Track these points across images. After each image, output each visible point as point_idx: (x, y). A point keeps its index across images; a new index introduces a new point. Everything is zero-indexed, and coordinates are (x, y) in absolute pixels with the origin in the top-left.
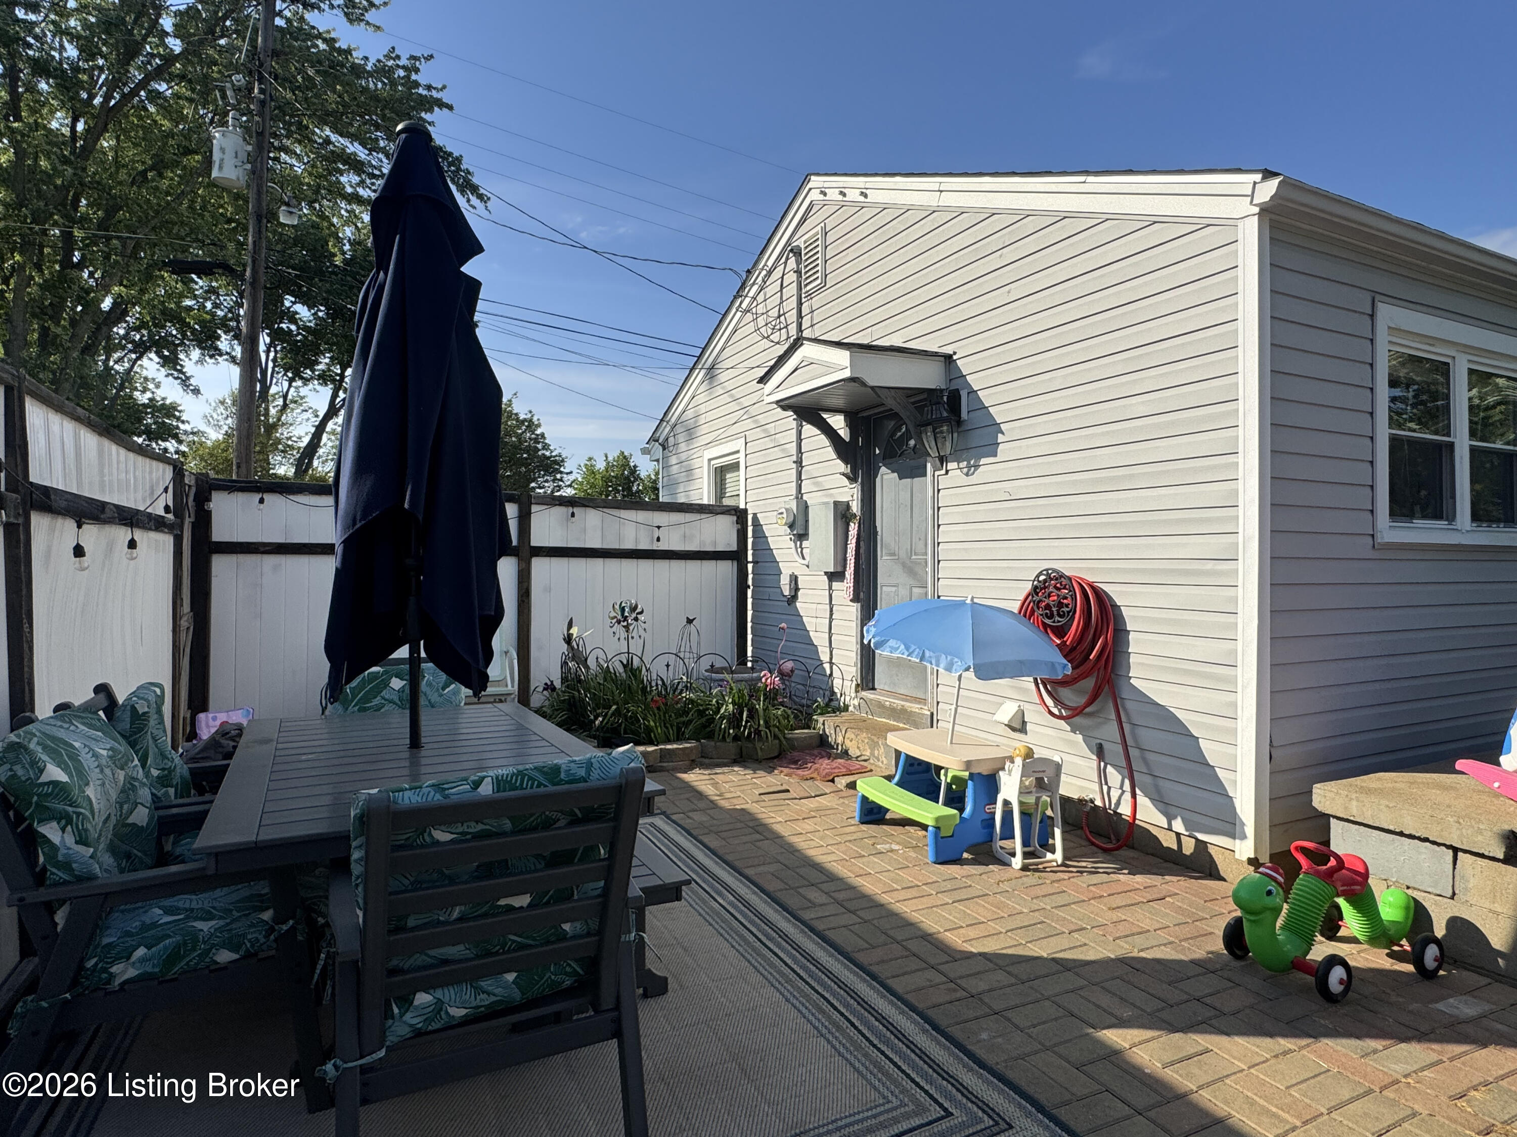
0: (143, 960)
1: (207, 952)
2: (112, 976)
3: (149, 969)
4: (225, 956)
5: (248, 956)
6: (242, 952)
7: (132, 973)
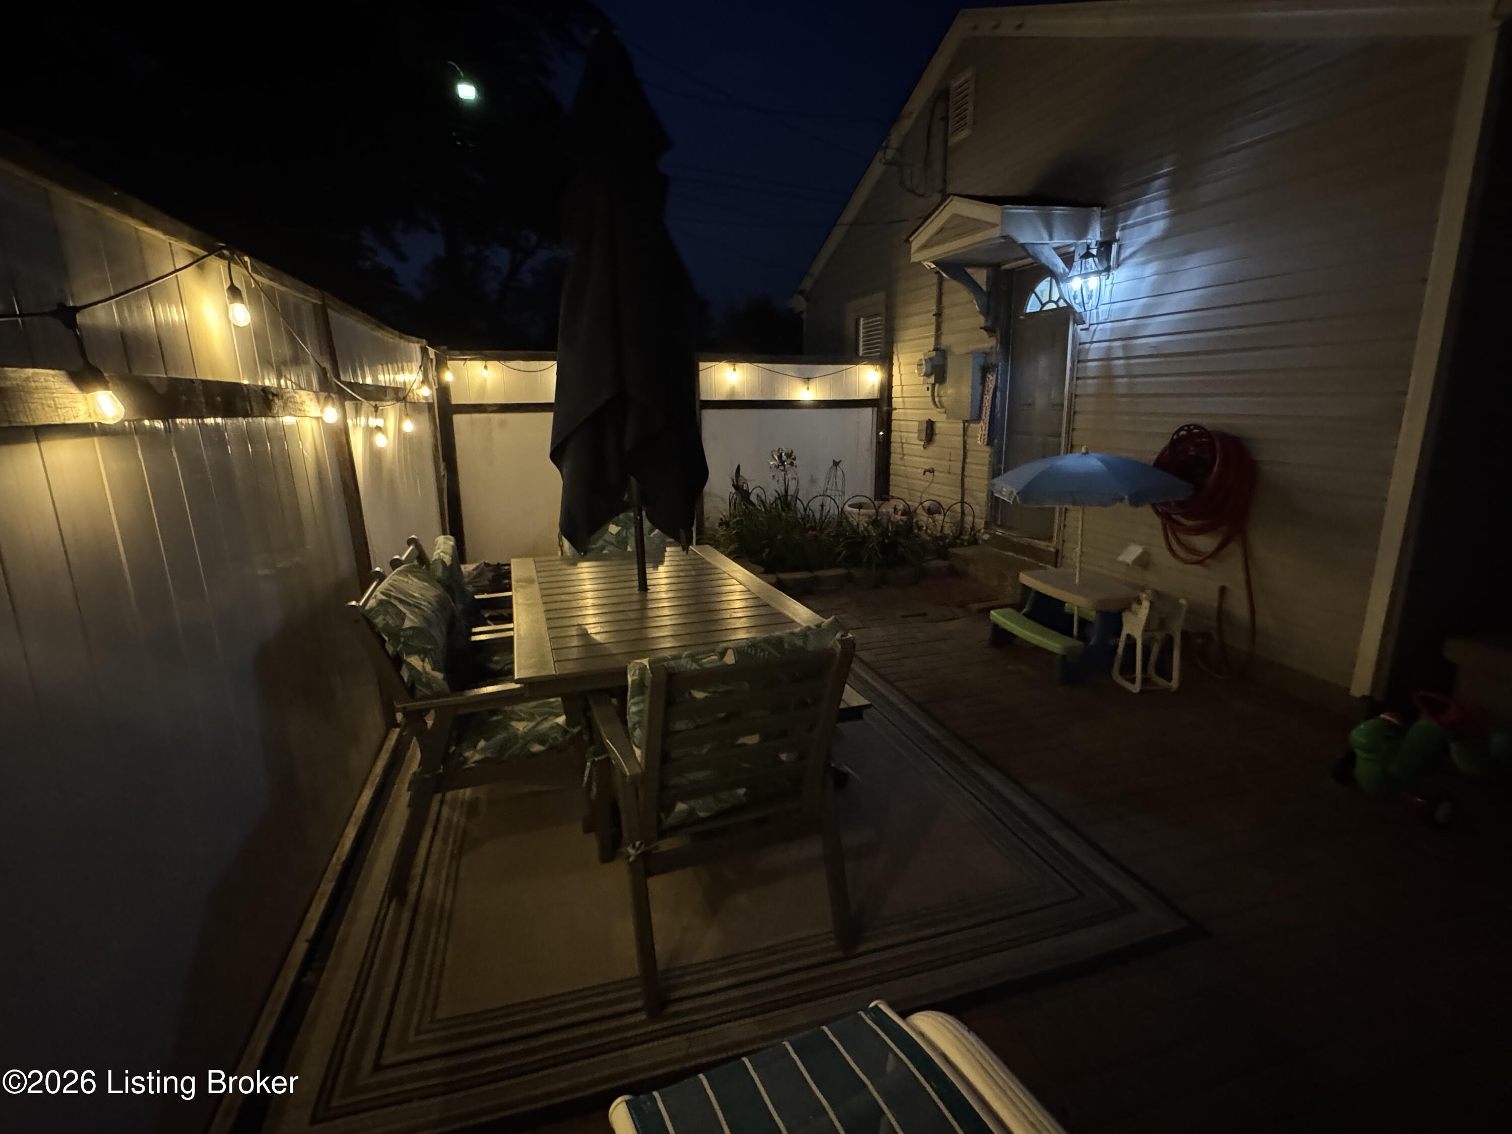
0: (484, 750)
1: (524, 746)
2: (466, 760)
3: (489, 755)
4: (537, 748)
5: (551, 748)
6: (548, 745)
7: (477, 757)
